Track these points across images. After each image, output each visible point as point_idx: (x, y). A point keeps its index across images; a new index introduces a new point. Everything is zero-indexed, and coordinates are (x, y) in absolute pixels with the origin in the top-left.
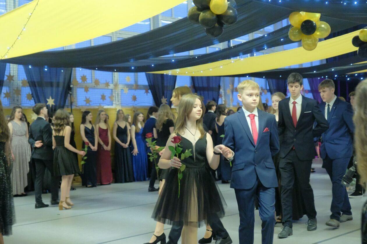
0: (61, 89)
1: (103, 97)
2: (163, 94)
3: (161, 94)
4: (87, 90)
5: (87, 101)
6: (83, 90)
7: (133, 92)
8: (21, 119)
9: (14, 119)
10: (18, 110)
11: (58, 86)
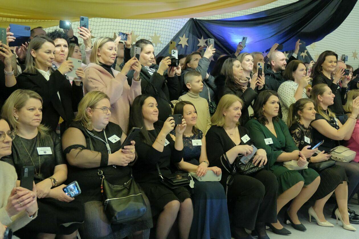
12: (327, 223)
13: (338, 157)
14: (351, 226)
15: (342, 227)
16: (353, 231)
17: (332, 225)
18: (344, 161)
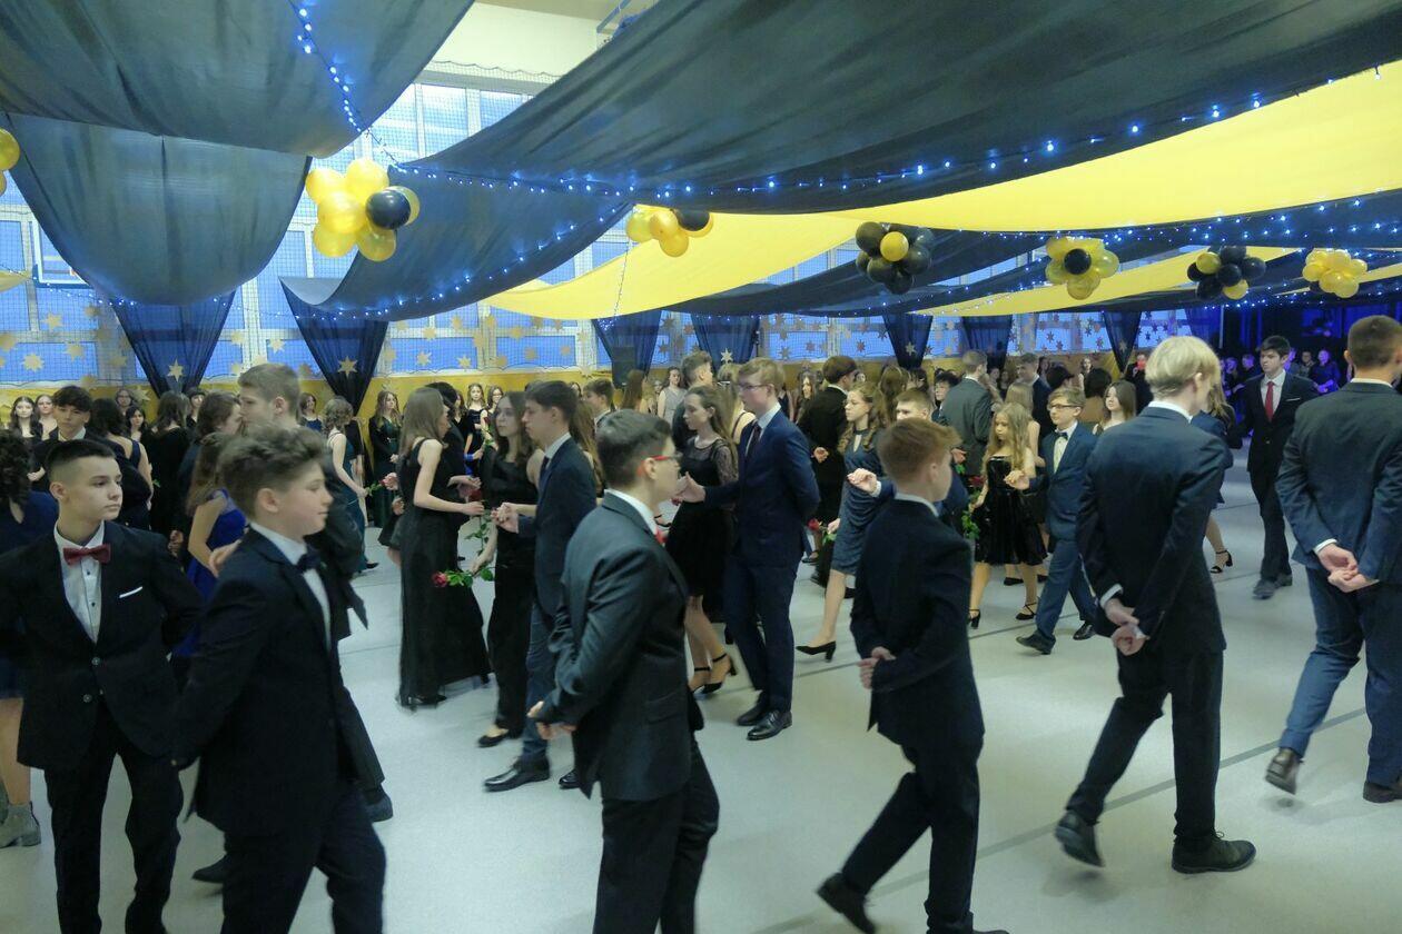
0: (742, 335)
1: (810, 347)
2: (910, 339)
3: (906, 339)
4: (784, 337)
5: (785, 352)
6: (778, 335)
7: (859, 336)
8: (679, 385)
9: (668, 385)
10: (673, 372)
11: (739, 332)
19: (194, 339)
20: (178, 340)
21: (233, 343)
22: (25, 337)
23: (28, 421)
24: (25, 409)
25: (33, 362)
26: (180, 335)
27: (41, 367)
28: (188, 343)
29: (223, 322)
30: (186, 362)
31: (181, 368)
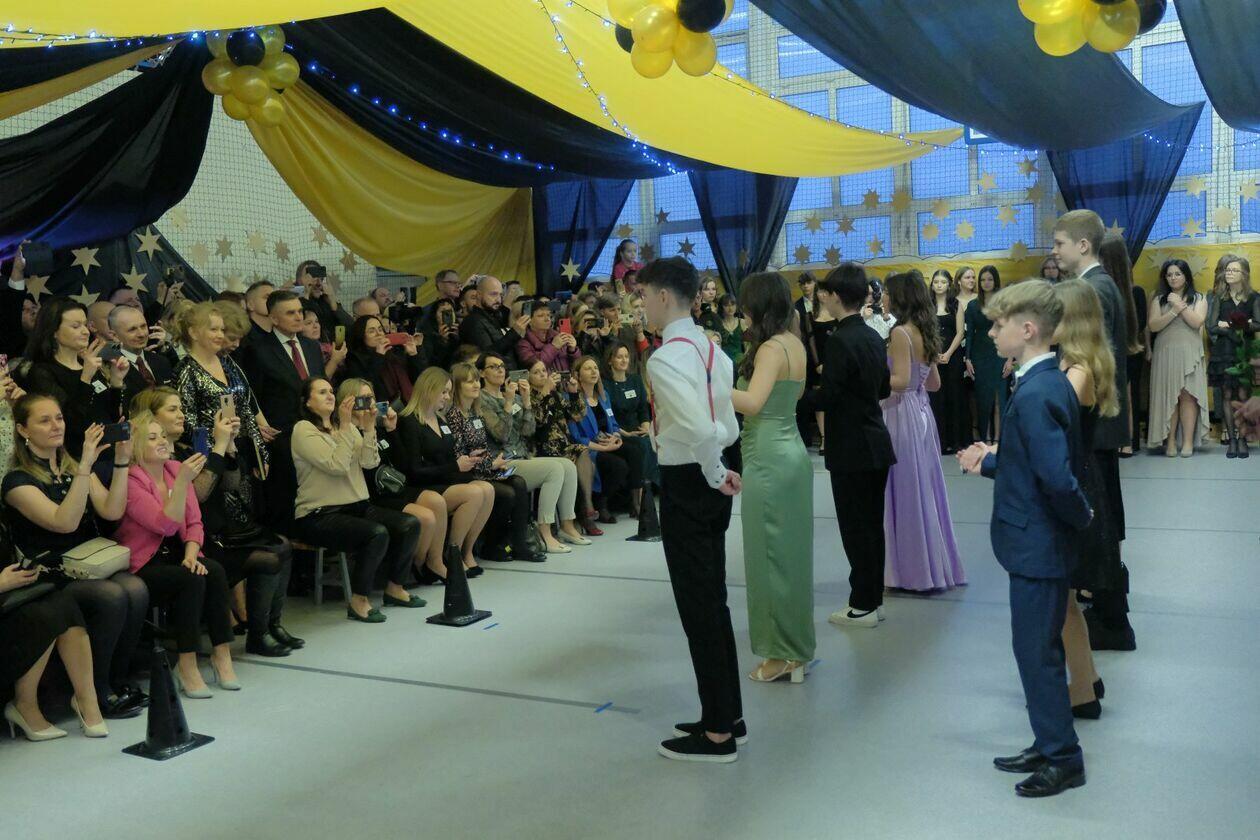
12: (53, 731)
13: (78, 570)
14: (101, 726)
15: (82, 732)
16: (104, 736)
17: (64, 733)
18: (91, 577)
19: (1138, 194)
20: (1120, 195)
21: (1189, 193)
22: (965, 202)
23: (944, 298)
24: (940, 284)
25: (965, 231)
26: (1122, 189)
27: (972, 236)
28: (1132, 199)
29: (1177, 167)
30: (1129, 225)
31: (1121, 230)
